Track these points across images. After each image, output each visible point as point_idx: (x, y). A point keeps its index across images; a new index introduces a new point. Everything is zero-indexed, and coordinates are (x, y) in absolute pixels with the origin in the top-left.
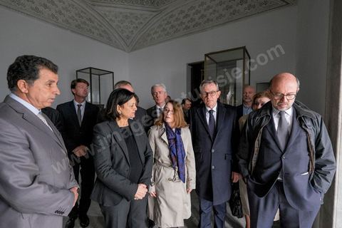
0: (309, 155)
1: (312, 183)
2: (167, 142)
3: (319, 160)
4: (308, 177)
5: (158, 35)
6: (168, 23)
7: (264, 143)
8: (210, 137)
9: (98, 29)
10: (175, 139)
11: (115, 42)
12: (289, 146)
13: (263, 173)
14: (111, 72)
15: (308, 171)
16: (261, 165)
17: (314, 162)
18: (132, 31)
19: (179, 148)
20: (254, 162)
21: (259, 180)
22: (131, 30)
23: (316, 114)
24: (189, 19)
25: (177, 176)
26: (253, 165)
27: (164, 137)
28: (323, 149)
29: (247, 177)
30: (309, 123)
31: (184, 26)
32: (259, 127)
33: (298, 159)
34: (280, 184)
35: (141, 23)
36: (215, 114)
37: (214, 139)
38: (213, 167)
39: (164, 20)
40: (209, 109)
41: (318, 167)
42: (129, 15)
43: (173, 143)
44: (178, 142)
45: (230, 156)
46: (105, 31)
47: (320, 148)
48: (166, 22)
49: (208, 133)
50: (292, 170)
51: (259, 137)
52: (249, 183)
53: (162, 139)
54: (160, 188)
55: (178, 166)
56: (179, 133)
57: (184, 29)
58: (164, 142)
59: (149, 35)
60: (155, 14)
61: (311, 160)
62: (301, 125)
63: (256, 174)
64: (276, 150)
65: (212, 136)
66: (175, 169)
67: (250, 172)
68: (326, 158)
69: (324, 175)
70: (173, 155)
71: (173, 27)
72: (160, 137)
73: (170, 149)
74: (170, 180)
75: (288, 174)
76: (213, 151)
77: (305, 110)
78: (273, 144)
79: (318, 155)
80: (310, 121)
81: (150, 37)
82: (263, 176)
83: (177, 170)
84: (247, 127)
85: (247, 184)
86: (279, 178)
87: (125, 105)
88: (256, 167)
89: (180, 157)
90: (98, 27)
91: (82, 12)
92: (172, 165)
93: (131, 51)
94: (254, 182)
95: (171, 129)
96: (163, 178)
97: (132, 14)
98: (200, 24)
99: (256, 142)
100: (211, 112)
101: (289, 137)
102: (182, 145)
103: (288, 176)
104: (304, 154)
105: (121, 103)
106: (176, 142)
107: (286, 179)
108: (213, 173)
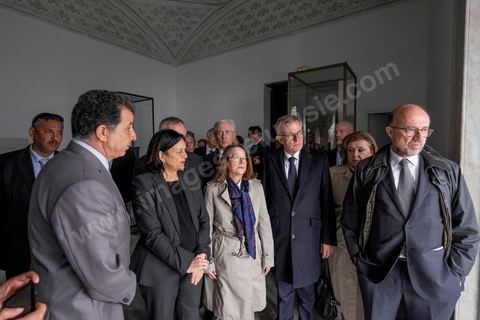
0: (443, 222)
1: (449, 262)
2: (229, 202)
3: (457, 230)
4: (443, 253)
5: (220, 40)
6: (236, 22)
7: (380, 205)
8: (289, 195)
9: (130, 33)
10: (241, 199)
11: (156, 51)
12: (416, 209)
13: (380, 248)
14: (149, 99)
15: (443, 245)
16: (376, 238)
17: (451, 232)
18: (181, 35)
19: (246, 210)
20: (366, 234)
21: (373, 258)
22: (179, 32)
23: (452, 162)
24: (267, 16)
25: (244, 249)
26: (365, 238)
27: (226, 196)
28: (462, 213)
29: (357, 255)
30: (441, 177)
31: (259, 27)
32: (372, 182)
33: (427, 227)
34: (403, 264)
35: (195, 22)
36: (296, 163)
37: (294, 197)
38: (293, 237)
39: (228, 18)
40: (289, 156)
41: (457, 239)
42: (176, 10)
43: (238, 204)
44: (245, 202)
45: (320, 222)
46: (140, 35)
47: (458, 212)
48: (232, 21)
49: (287, 189)
50: (420, 243)
51: (372, 197)
52: (360, 264)
53: (223, 200)
54: (221, 266)
55: (245, 235)
56: (247, 191)
57: (260, 31)
58: (226, 202)
59: (207, 40)
60: (215, 8)
61: (445, 229)
62: (431, 180)
63: (369, 250)
64: (397, 216)
65: (291, 194)
66: (240, 239)
67: (360, 249)
68: (467, 226)
69: (465, 250)
70: (237, 221)
71: (242, 28)
72: (220, 196)
73: (234, 212)
74: (234, 254)
75: (414, 249)
76: (293, 214)
77: (437, 159)
78: (392, 208)
79: (456, 221)
80: (444, 174)
81: (208, 44)
82: (379, 254)
83: (244, 241)
84: (356, 183)
85: (356, 265)
86: (401, 256)
87: (170, 151)
88: (369, 241)
89: (248, 223)
90: (129, 29)
91: (105, 6)
92: (237, 235)
93: (180, 64)
94: (367, 261)
95: (235, 185)
96: (225, 252)
97: (180, 9)
98: (283, 25)
99: (369, 205)
100: (291, 160)
101: (414, 196)
102: (250, 207)
103: (414, 253)
104: (436, 221)
105: (165, 149)
106: (242, 202)
107: (411, 257)
108: (293, 244)
